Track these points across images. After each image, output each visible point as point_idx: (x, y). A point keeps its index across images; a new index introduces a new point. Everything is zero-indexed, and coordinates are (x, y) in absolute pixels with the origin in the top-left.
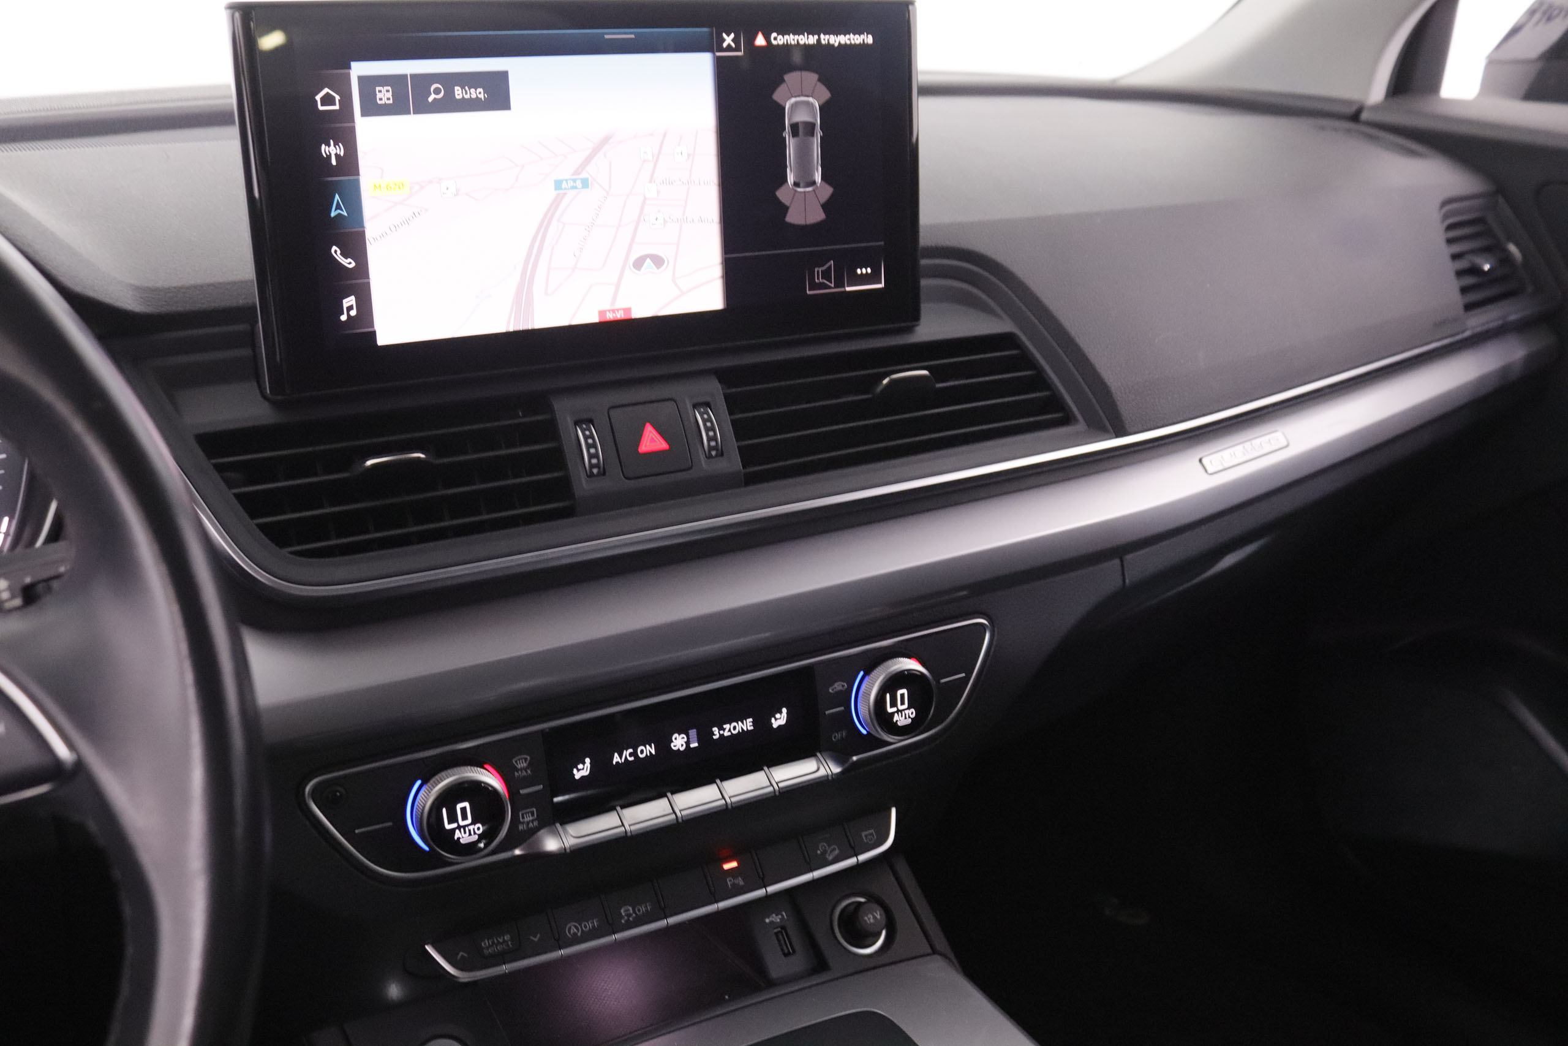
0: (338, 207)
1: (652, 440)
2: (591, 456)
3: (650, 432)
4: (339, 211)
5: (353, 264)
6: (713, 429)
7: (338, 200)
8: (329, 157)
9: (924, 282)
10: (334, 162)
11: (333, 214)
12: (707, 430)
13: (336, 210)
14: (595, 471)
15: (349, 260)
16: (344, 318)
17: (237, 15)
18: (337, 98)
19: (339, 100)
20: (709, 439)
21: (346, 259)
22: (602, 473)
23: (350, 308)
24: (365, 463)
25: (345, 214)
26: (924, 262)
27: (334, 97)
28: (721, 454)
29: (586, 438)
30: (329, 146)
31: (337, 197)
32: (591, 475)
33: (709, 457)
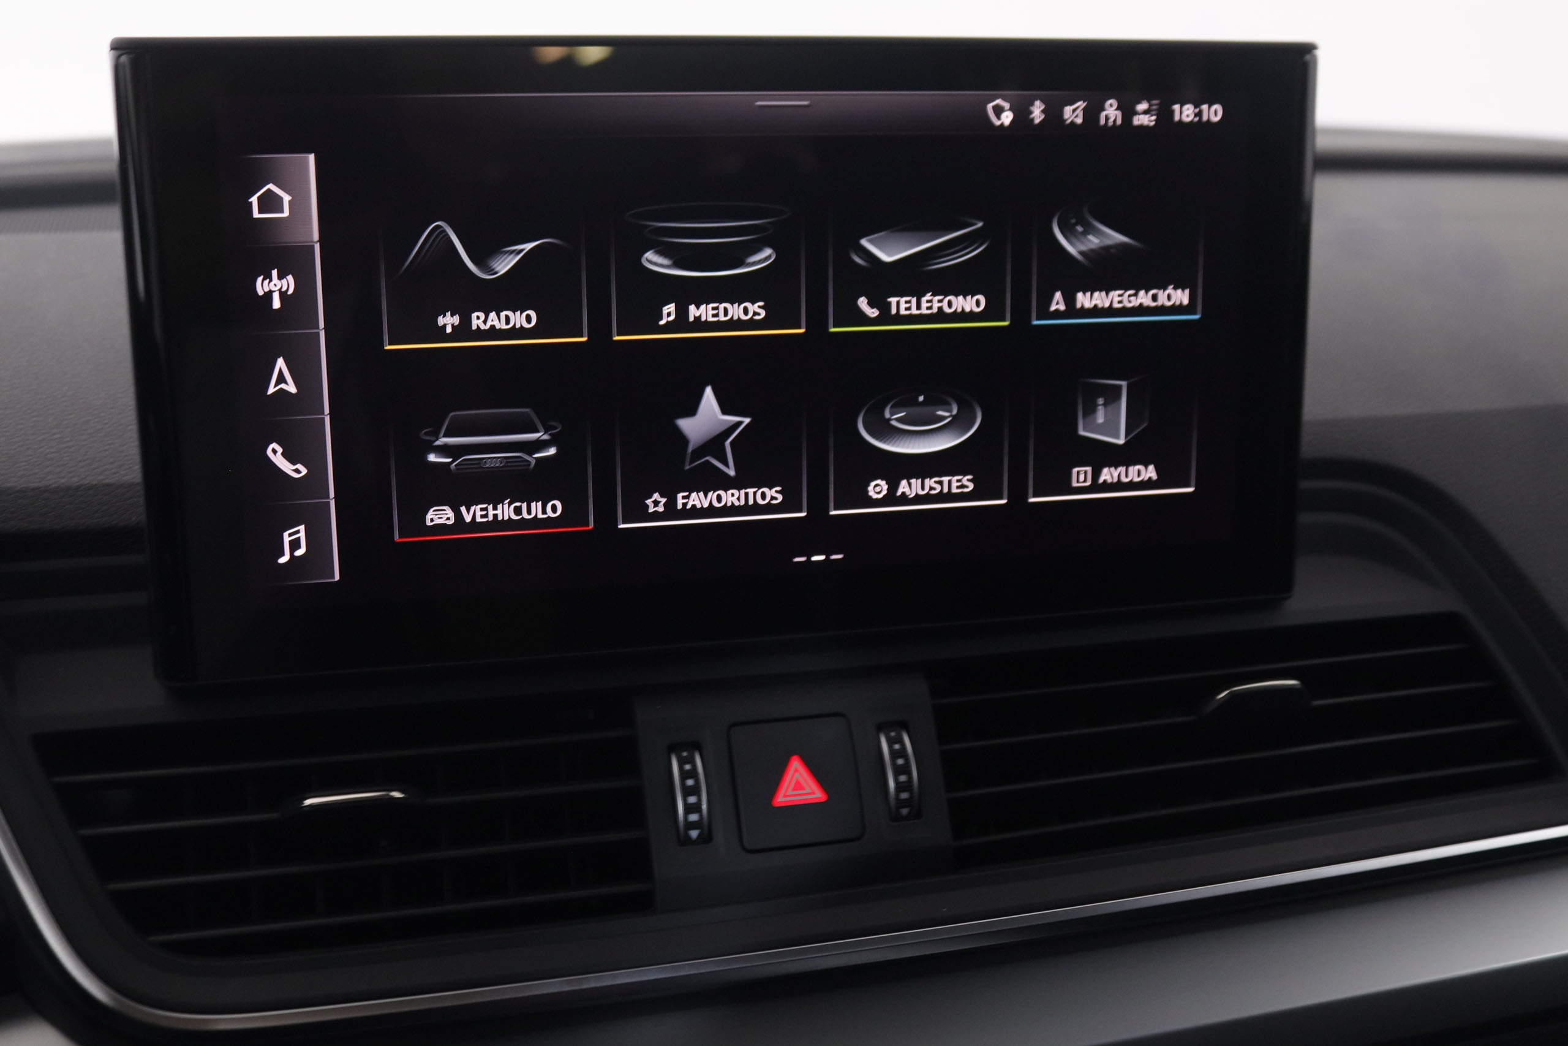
0: (281, 379)
1: (798, 786)
2: (689, 809)
3: (796, 771)
4: (283, 386)
5: (304, 471)
6: (905, 770)
7: (280, 371)
8: (269, 294)
9: (1305, 518)
10: (277, 304)
11: (271, 390)
12: (898, 771)
13: (277, 384)
14: (694, 834)
15: (299, 466)
16: (283, 560)
17: (124, 59)
18: (286, 198)
19: (289, 202)
20: (900, 787)
21: (294, 464)
22: (707, 838)
23: (295, 545)
24: (303, 804)
25: (292, 388)
26: (1305, 485)
27: (281, 199)
28: (917, 813)
29: (684, 775)
30: (271, 280)
31: (280, 363)
32: (688, 841)
33: (896, 818)
